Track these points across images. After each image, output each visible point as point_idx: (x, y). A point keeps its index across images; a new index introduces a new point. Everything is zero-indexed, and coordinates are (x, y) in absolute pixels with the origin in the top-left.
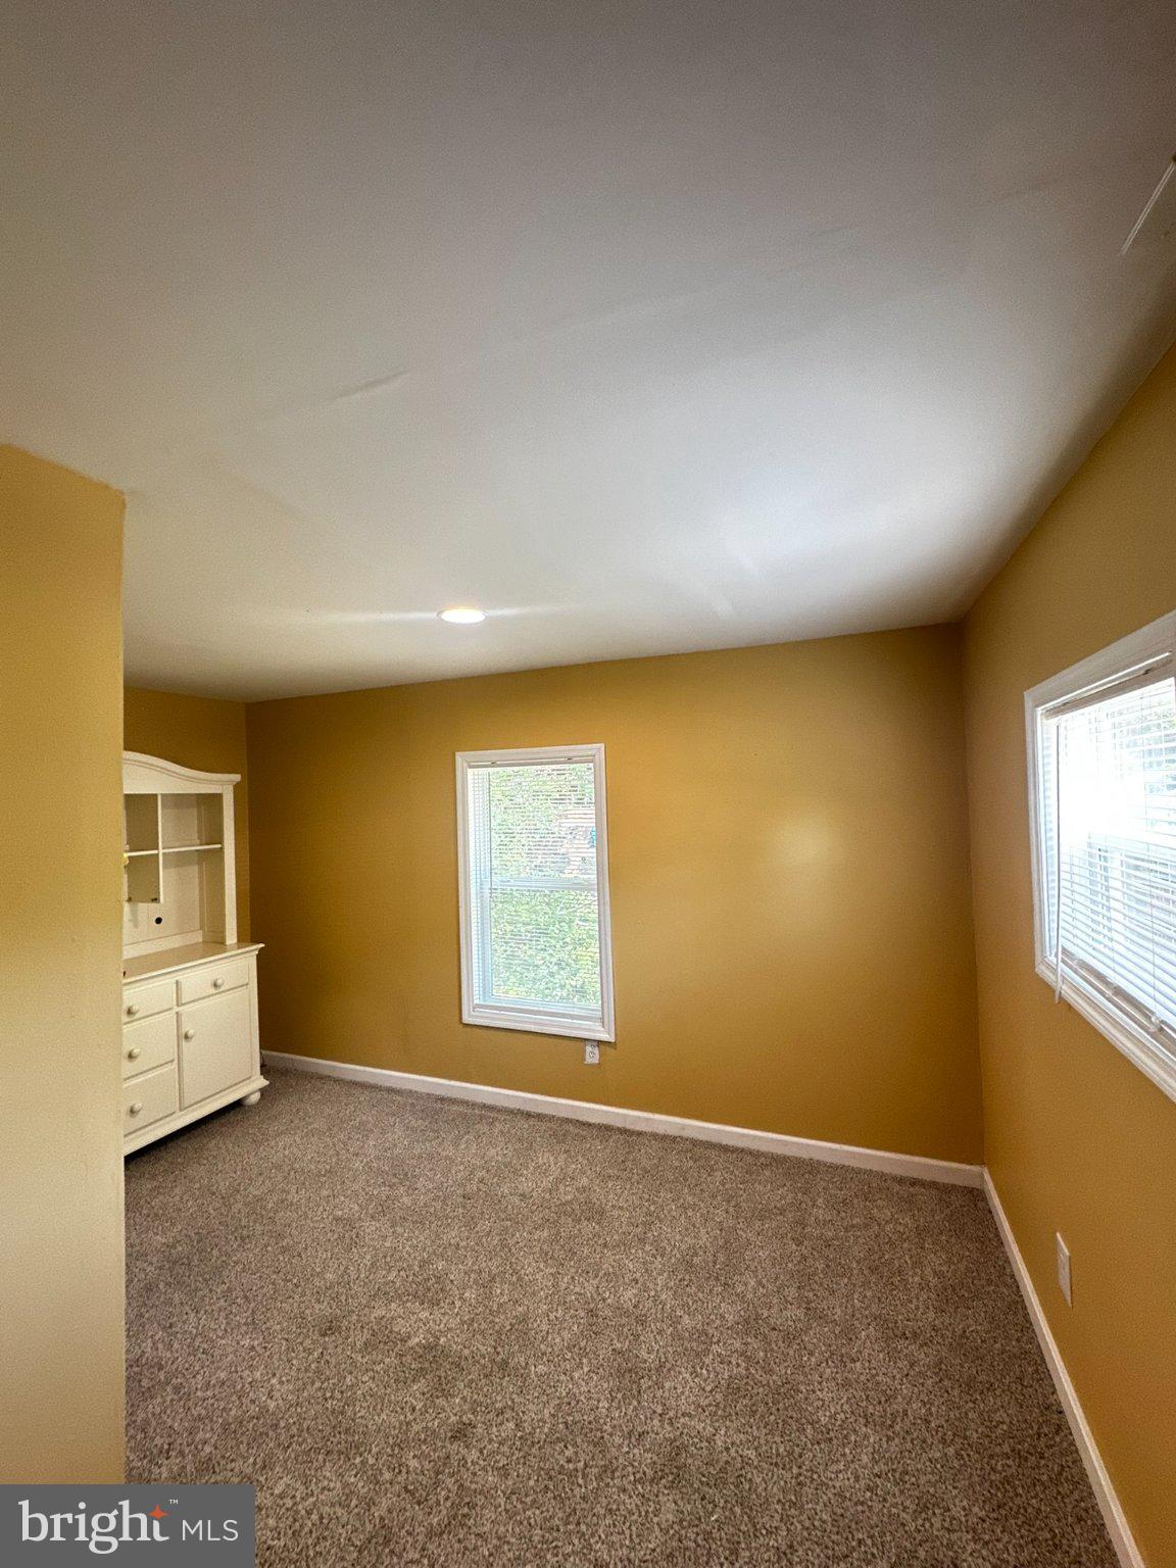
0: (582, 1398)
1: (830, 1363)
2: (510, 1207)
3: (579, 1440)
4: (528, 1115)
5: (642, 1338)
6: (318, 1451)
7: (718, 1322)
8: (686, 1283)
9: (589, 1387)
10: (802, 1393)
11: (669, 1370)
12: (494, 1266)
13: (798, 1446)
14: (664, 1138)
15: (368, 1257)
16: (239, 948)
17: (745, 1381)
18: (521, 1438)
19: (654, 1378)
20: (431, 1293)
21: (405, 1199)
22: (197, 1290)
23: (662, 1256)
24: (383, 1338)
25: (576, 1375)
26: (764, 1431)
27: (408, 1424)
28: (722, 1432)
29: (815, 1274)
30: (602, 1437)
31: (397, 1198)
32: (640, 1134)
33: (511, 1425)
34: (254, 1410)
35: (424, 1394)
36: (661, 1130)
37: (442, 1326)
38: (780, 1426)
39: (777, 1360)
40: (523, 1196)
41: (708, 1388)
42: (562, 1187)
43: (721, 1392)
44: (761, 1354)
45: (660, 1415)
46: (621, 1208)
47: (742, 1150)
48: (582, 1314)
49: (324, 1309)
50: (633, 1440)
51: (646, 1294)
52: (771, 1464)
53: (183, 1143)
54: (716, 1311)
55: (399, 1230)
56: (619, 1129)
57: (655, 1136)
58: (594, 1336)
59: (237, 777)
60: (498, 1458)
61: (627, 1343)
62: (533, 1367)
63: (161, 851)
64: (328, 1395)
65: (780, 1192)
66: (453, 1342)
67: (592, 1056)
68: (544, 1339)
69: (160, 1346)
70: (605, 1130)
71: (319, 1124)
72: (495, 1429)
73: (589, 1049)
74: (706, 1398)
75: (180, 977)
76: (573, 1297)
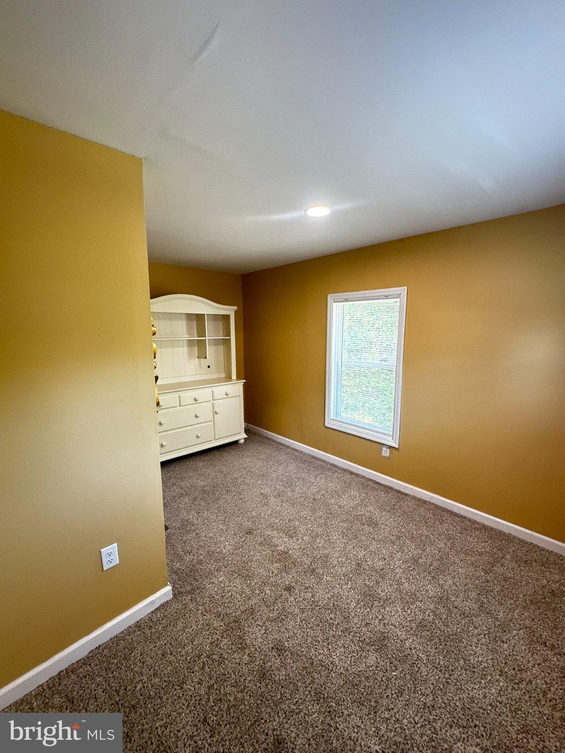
0: (344, 597)
1: (486, 637)
2: (333, 509)
3: (338, 613)
4: (352, 473)
5: (380, 584)
6: (236, 573)
7: (424, 592)
8: (411, 569)
9: (349, 595)
10: (463, 643)
11: (390, 603)
12: (320, 530)
13: (452, 666)
14: (420, 500)
15: (270, 511)
16: (237, 380)
17: (430, 624)
18: (313, 601)
19: (381, 603)
20: (291, 533)
21: (289, 493)
22: (209, 504)
23: (402, 553)
24: (267, 542)
25: (344, 587)
26: (434, 650)
27: (269, 577)
28: (410, 641)
29: (492, 591)
30: (349, 617)
31: (286, 492)
32: (406, 495)
33: (310, 595)
34: (218, 550)
35: (278, 569)
36: (419, 496)
37: (292, 546)
38: (445, 652)
39: (453, 622)
40: (340, 506)
41: (409, 619)
42: (359, 508)
43: (415, 623)
44: (445, 616)
45: (380, 620)
46: (386, 525)
47: (465, 518)
48: (354, 564)
49: (249, 524)
50: (363, 624)
51: (388, 566)
52: (434, 666)
53: (216, 452)
54: (424, 587)
55: (284, 505)
56: (396, 490)
57: (414, 498)
58: (357, 574)
59: (236, 308)
60: (301, 604)
61: (372, 583)
62: (325, 577)
63: (207, 338)
64: (244, 555)
65: (483, 544)
66: (295, 555)
67: (386, 452)
68: (333, 567)
69: (195, 518)
70: (388, 489)
71: (263, 456)
72: (303, 593)
73: (384, 449)
74: (406, 622)
75: (214, 389)
76: (352, 555)
